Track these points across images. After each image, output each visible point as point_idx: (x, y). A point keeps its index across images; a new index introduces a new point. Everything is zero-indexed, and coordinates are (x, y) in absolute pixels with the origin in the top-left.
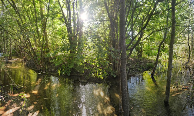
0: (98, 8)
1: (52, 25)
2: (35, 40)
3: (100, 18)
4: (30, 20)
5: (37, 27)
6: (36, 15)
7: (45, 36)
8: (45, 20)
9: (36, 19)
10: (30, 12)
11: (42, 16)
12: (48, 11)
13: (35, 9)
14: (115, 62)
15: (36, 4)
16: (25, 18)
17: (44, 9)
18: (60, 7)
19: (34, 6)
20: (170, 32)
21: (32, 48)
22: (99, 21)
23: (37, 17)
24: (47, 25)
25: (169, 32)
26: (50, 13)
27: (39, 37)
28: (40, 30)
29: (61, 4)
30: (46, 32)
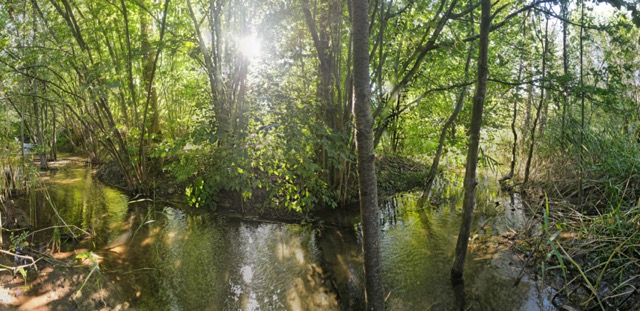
0: (288, 23)
1: (172, 70)
2: (124, 109)
3: (291, 51)
4: (111, 54)
5: (131, 75)
6: (128, 41)
7: (152, 98)
8: (151, 58)
9: (130, 53)
10: (114, 33)
11: (146, 44)
12: (162, 34)
13: (127, 27)
14: (333, 167)
15: (130, 14)
16: (98, 49)
17: (150, 27)
18: (193, 25)
19: (126, 17)
20: (472, 94)
21: (116, 130)
22: (291, 58)
23: (132, 47)
24: (157, 71)
25: (469, 94)
26: (167, 38)
27: (134, 101)
28: (137, 81)
29: (196, 16)
30: (154, 89)
